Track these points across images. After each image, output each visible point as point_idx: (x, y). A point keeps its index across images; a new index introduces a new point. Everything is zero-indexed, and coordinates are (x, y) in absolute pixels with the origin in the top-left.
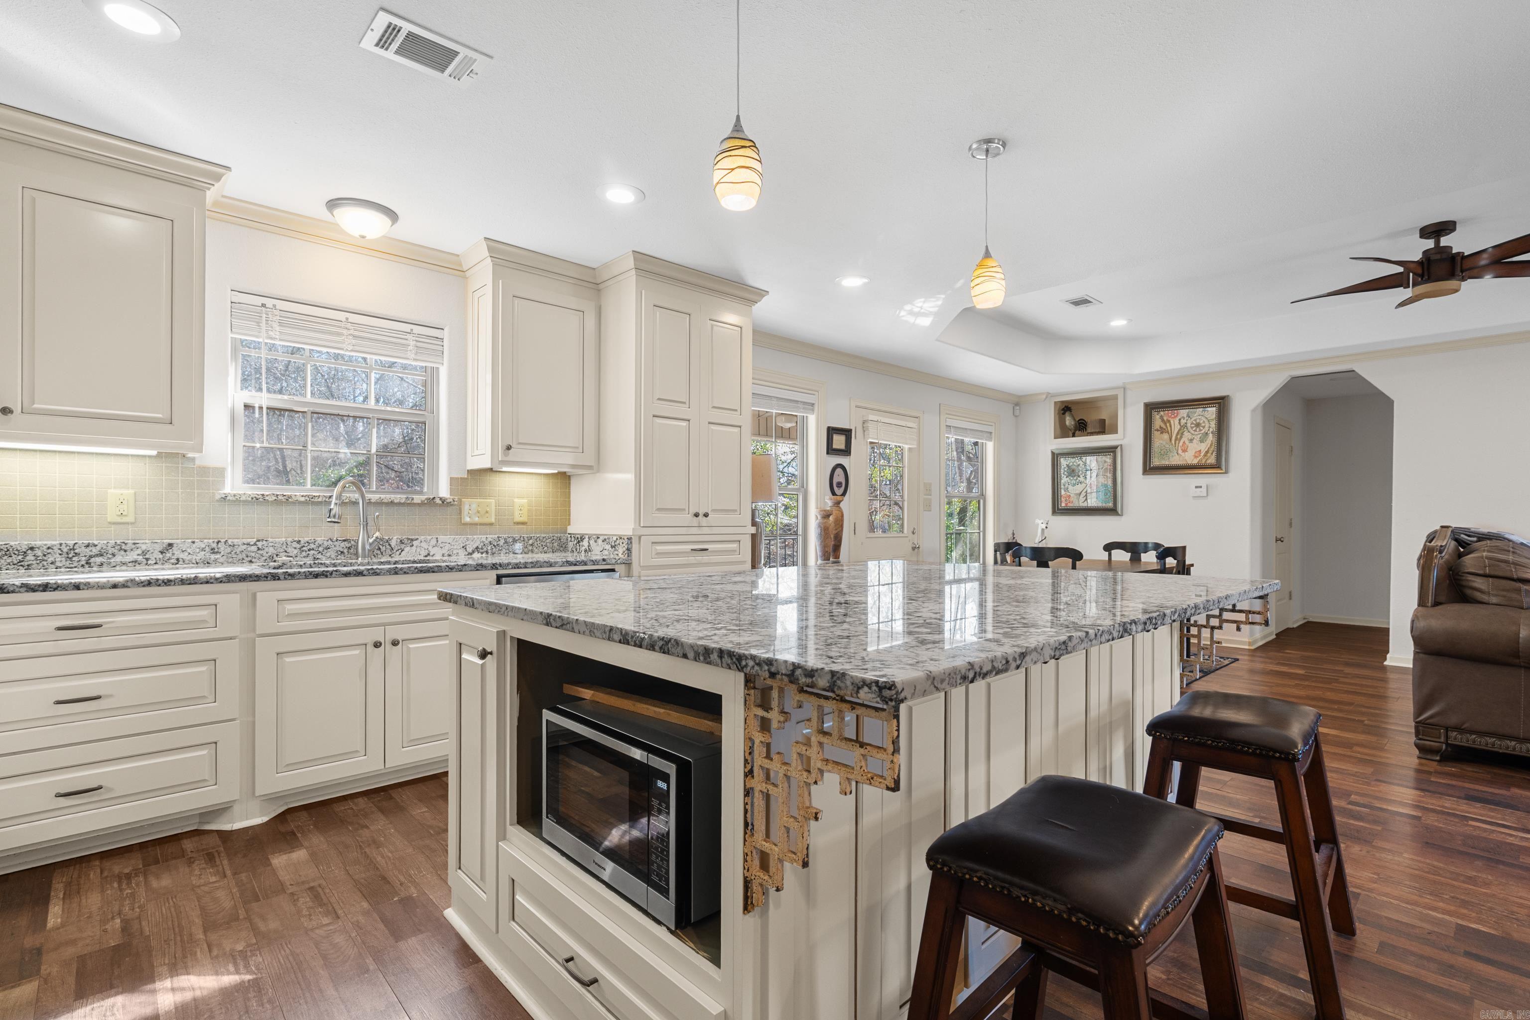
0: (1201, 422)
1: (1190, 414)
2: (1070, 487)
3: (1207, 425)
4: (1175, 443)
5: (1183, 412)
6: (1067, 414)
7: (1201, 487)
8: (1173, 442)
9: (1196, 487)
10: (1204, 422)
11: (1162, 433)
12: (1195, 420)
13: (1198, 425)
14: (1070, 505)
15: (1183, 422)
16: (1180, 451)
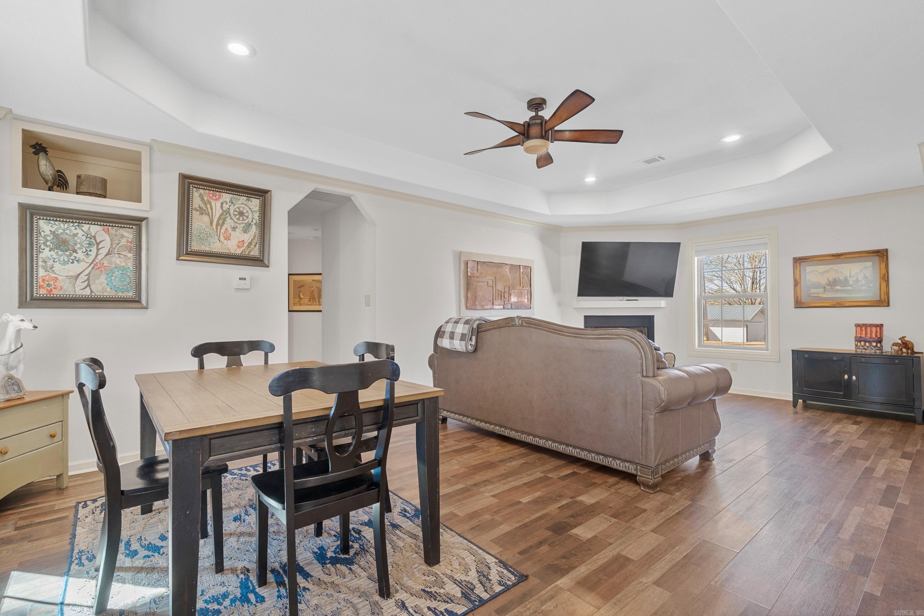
0: (245, 211)
1: (233, 201)
2: (57, 266)
3: (250, 216)
4: (217, 229)
5: (226, 197)
6: (42, 155)
7: (245, 279)
8: (215, 228)
9: (240, 279)
10: (247, 212)
11: (201, 214)
12: (239, 208)
13: (241, 214)
14: (56, 293)
15: (225, 207)
16: (222, 239)
